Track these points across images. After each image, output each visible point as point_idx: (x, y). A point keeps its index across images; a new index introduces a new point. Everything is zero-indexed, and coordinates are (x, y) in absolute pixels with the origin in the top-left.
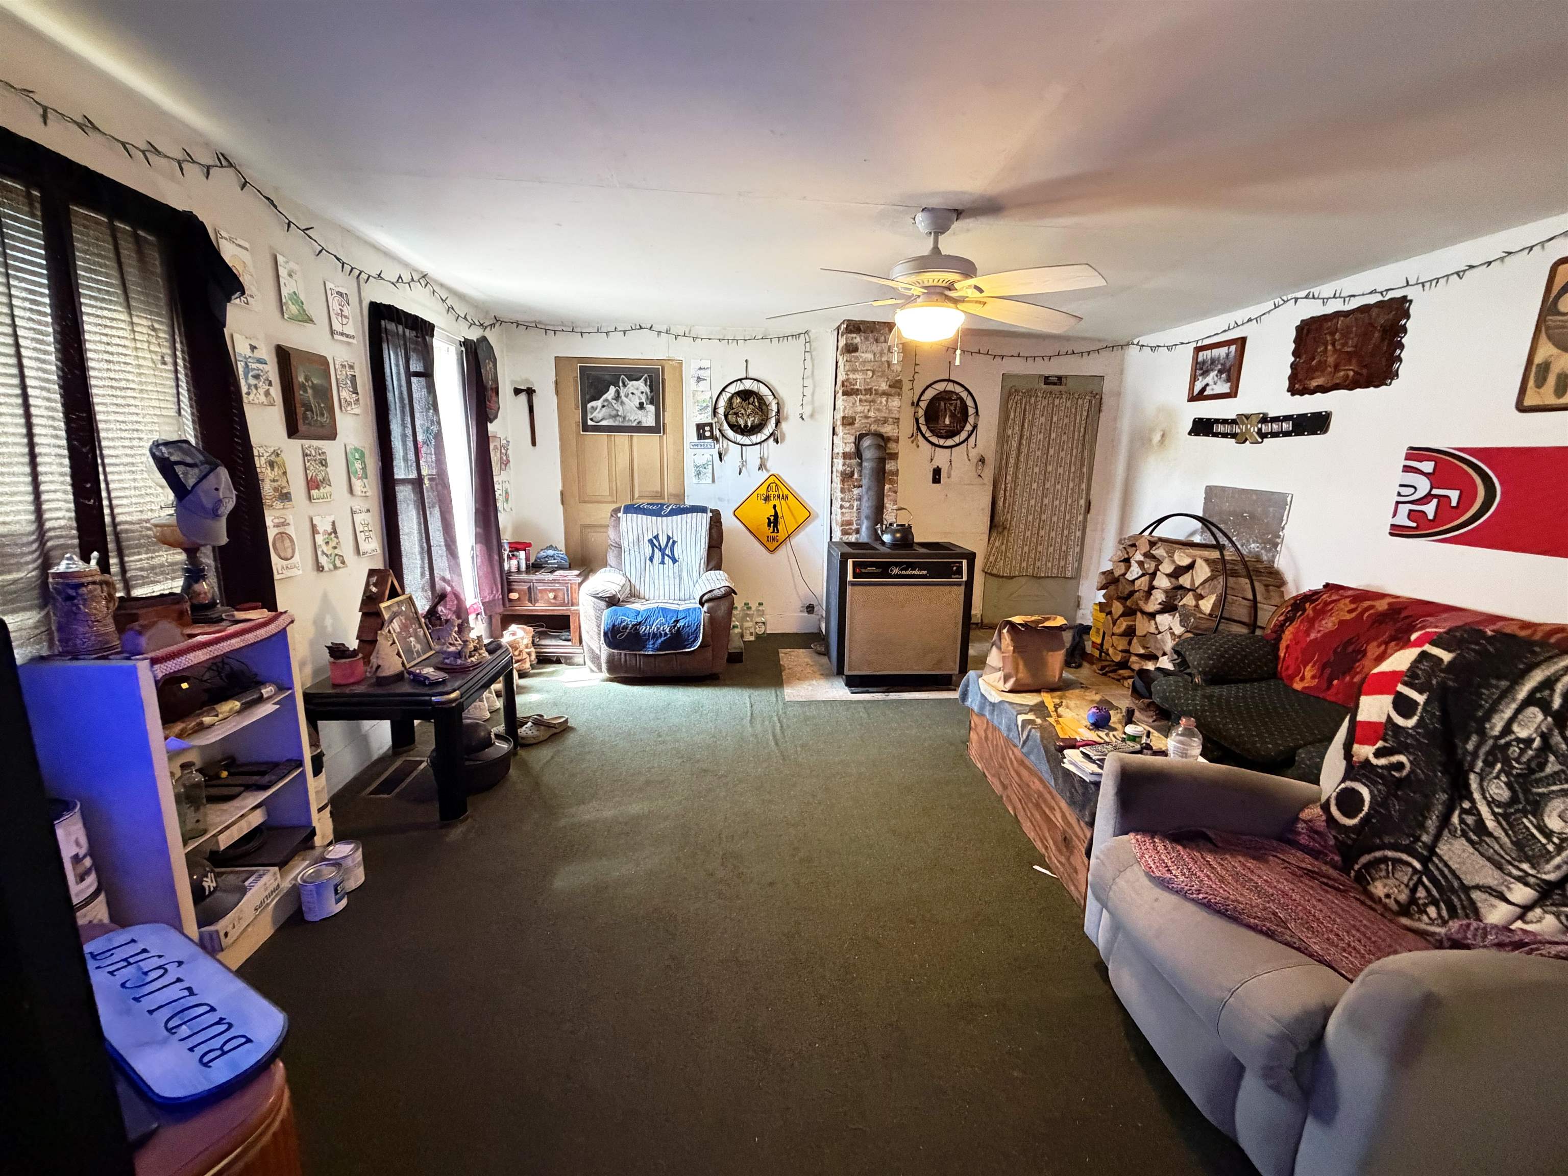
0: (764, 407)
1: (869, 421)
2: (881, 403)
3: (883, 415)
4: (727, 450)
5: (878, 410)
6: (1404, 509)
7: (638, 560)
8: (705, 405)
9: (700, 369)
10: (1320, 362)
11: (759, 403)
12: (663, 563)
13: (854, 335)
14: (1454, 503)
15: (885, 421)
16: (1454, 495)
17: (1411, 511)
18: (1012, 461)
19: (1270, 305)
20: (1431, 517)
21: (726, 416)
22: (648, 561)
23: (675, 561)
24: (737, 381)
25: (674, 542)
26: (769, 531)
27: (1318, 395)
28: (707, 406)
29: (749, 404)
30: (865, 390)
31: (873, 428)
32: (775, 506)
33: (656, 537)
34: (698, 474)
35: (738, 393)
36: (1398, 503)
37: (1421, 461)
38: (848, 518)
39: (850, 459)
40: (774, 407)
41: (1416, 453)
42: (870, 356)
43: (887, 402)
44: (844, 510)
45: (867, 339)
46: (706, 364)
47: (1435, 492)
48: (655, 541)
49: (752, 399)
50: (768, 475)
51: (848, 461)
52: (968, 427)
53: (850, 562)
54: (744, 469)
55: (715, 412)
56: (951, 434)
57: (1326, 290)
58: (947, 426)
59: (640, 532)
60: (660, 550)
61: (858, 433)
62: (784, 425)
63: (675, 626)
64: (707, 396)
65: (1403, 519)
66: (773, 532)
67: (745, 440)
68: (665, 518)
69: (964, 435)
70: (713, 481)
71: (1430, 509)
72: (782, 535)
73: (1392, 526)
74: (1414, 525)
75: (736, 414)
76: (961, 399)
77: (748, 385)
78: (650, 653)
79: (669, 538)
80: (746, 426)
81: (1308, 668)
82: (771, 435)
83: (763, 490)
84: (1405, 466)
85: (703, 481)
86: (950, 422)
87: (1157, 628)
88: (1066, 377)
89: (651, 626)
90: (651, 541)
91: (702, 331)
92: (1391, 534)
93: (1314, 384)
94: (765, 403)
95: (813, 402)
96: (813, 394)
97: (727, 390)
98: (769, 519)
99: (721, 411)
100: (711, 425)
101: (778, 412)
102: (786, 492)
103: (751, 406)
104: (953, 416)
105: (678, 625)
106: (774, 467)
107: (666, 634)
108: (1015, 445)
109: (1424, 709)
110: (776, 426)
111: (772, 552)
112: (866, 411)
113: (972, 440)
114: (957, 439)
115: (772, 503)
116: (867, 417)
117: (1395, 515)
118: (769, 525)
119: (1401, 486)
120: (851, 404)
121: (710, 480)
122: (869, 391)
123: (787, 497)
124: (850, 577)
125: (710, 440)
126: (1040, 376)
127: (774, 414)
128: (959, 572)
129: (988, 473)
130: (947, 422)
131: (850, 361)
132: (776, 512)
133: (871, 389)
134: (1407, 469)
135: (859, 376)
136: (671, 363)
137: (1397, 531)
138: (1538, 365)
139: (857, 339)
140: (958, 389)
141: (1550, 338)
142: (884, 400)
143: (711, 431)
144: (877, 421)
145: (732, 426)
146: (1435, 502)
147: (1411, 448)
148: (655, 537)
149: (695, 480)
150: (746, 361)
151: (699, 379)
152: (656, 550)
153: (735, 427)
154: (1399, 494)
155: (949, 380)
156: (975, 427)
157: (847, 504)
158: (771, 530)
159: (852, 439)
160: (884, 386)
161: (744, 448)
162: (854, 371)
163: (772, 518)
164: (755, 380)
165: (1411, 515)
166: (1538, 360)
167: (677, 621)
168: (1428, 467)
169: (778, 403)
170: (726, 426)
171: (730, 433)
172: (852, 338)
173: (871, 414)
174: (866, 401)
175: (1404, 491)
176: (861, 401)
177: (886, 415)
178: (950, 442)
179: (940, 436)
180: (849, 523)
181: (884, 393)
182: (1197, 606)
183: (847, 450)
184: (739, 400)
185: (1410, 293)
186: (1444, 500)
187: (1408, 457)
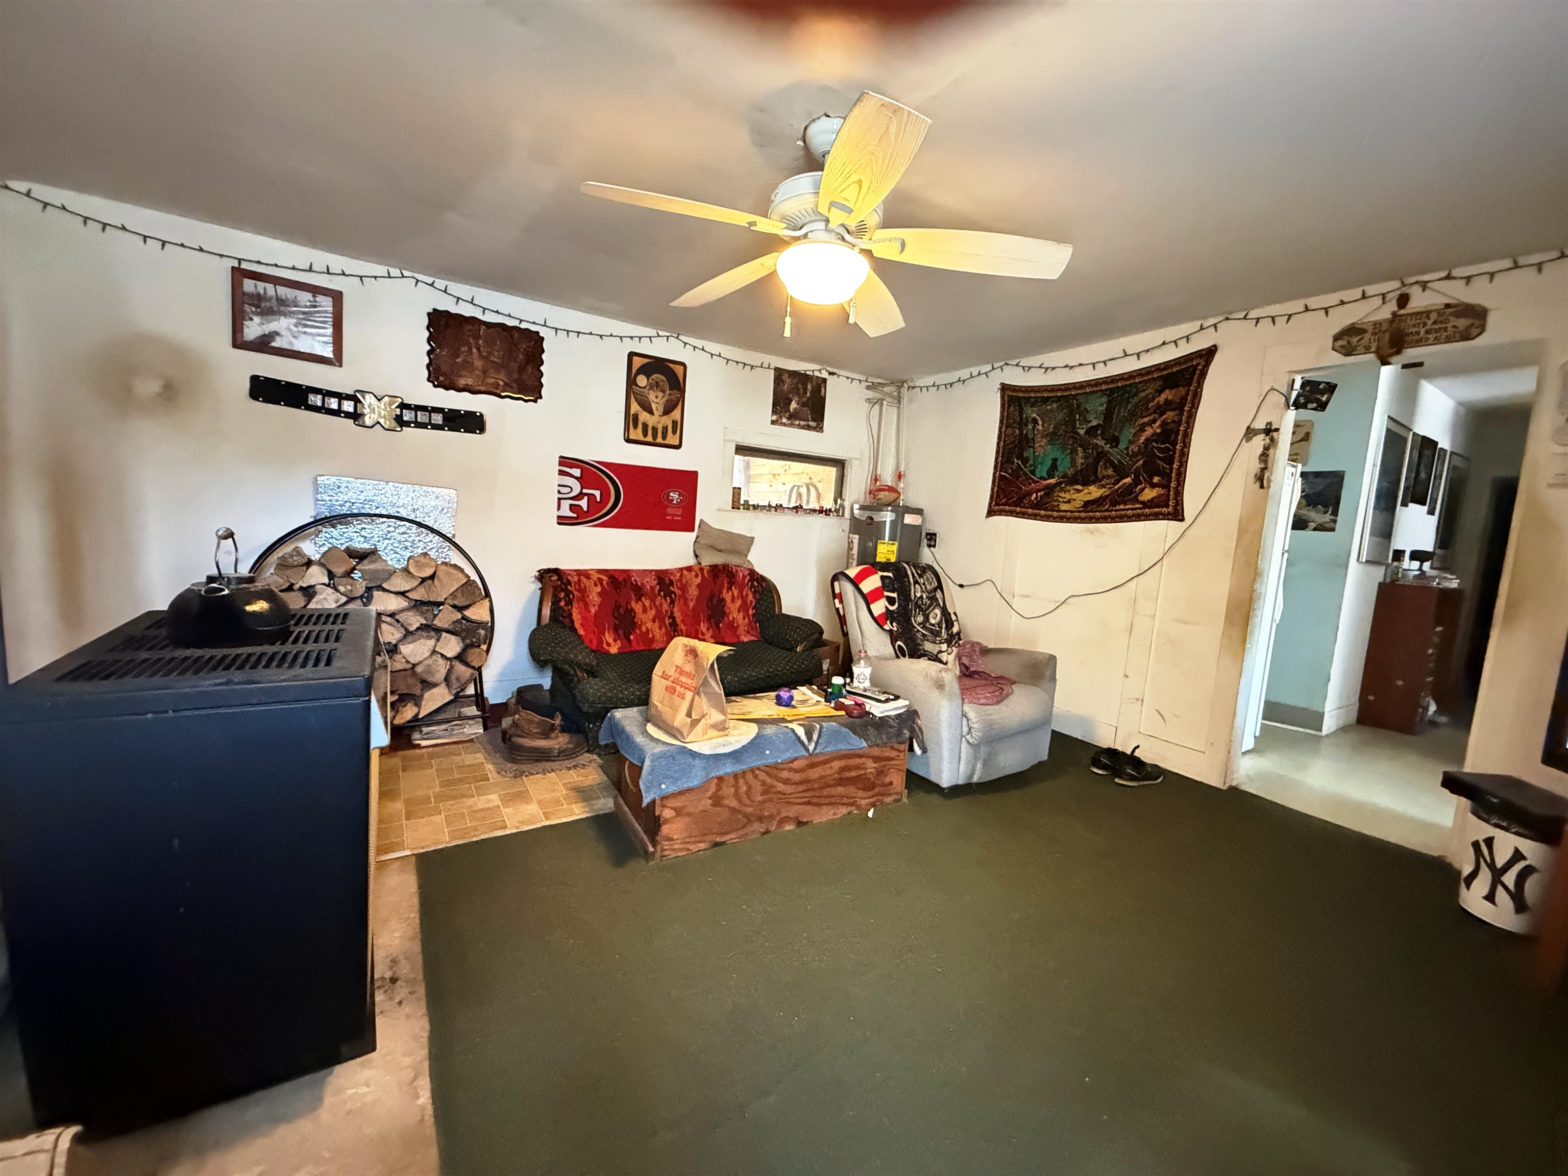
6: (566, 504)
10: (465, 361)
14: (598, 499)
16: (597, 493)
17: (571, 505)
19: (381, 270)
20: (585, 509)
27: (466, 394)
36: (559, 499)
37: (571, 468)
41: (565, 461)
47: (585, 491)
65: (566, 512)
71: (584, 503)
73: (559, 517)
74: (575, 515)
81: (607, 635)
84: (560, 471)
92: (559, 524)
93: (462, 382)
109: (899, 599)
117: (559, 508)
119: (559, 485)
134: (561, 473)
137: (562, 521)
138: (633, 415)
141: (636, 400)
146: (586, 498)
147: (561, 457)
154: (559, 492)
165: (572, 507)
166: (632, 412)
168: (577, 472)
175: (564, 490)
182: (464, 618)
185: (541, 331)
186: (591, 497)
187: (561, 464)
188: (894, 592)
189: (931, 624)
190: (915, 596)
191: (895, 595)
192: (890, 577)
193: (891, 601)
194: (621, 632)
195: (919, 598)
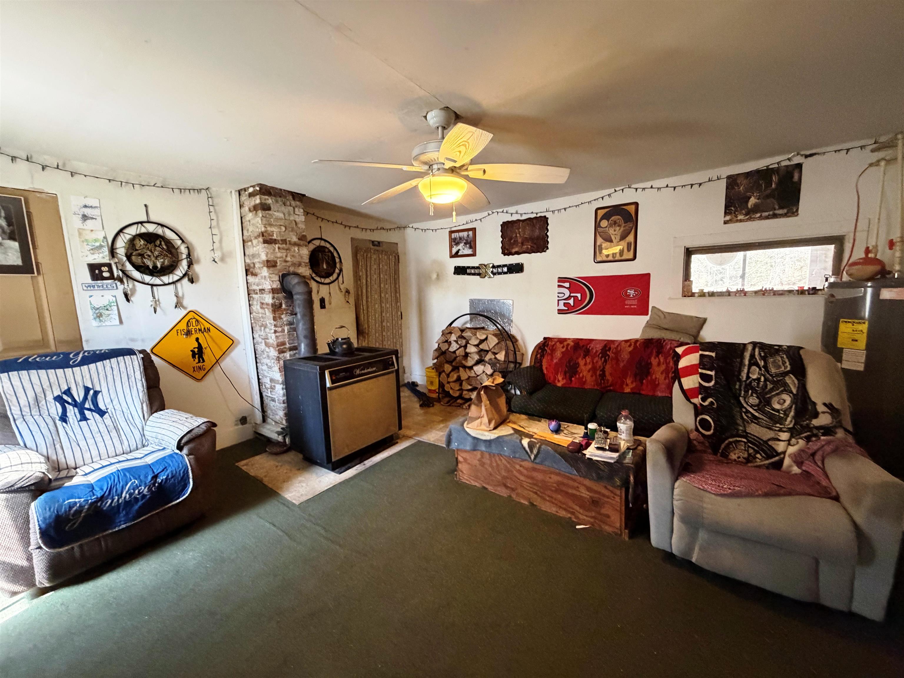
0: (173, 250)
1: (288, 264)
2: (295, 251)
3: (298, 260)
4: (134, 291)
5: (293, 256)
6: (561, 303)
7: (42, 425)
8: (97, 244)
9: (85, 206)
10: (514, 241)
11: (166, 245)
12: (84, 418)
13: (267, 197)
14: (580, 299)
15: (300, 265)
16: (579, 295)
17: (564, 303)
18: (364, 291)
19: (486, 214)
20: (572, 304)
21: (129, 257)
22: (59, 423)
23: (102, 413)
24: (137, 223)
25: (96, 393)
26: (194, 363)
27: (516, 256)
28: (101, 246)
29: (156, 246)
30: (282, 240)
31: (292, 269)
32: (197, 340)
33: (68, 392)
34: (99, 316)
35: (141, 236)
36: (558, 300)
37: (564, 283)
38: (282, 340)
39: (278, 293)
40: (183, 249)
41: (562, 280)
42: (281, 215)
43: (298, 250)
44: (277, 334)
45: (277, 202)
46: (94, 202)
47: (572, 295)
48: (65, 397)
49: (158, 242)
50: (185, 312)
51: (276, 295)
52: (337, 271)
53: (327, 373)
54: (158, 309)
55: (113, 252)
56: (328, 275)
57: (512, 209)
58: (325, 269)
59: (38, 390)
60: (75, 404)
61: (281, 274)
62: (197, 268)
63: (154, 484)
64: (100, 235)
65: (562, 307)
66: (199, 362)
67: (156, 281)
68: (77, 369)
69: (335, 276)
70: (121, 322)
71: (571, 302)
72: (208, 364)
73: (558, 310)
74: (567, 309)
75: (142, 255)
76: (330, 251)
77: (151, 228)
78: (124, 526)
79: (87, 390)
80: (155, 267)
81: (559, 375)
82: (184, 275)
83: (183, 326)
84: (558, 285)
85: (108, 323)
86: (327, 267)
87: (475, 374)
88: (382, 242)
89: (120, 496)
90: (58, 399)
91: (81, 166)
92: (559, 313)
93: (514, 251)
94: (174, 247)
95: (221, 247)
96: (221, 241)
97: (126, 231)
98: (192, 351)
99: (121, 251)
100: (109, 266)
101: (189, 255)
102: (207, 325)
103: (158, 248)
104: (328, 263)
105: (159, 480)
106: (190, 304)
107: (144, 496)
108: (364, 281)
109: (716, 377)
110: (189, 267)
111: (198, 380)
112: (284, 257)
113: (340, 278)
114: (332, 278)
115: (194, 336)
116: (286, 261)
117: (558, 305)
118: (194, 356)
119: (558, 293)
120: (272, 251)
121: (117, 322)
122: (284, 241)
123: (209, 330)
124: (328, 384)
125: (110, 281)
126: (370, 240)
127: (184, 256)
128: (393, 364)
129: (352, 300)
130: (325, 267)
131: (265, 217)
132: (199, 344)
133: (285, 240)
134: (559, 286)
135: (275, 230)
136: (38, 195)
137: (560, 312)
138: (599, 246)
139: (270, 201)
140: (328, 245)
141: (601, 236)
142: (296, 249)
143: (111, 271)
144: (294, 264)
145: (137, 268)
146: (572, 298)
147: (559, 278)
148: (65, 393)
149: (95, 323)
150: (146, 206)
151: (85, 218)
152: (69, 408)
153: (142, 269)
154: (558, 297)
155: (321, 239)
156: (341, 270)
157: (280, 329)
158: (197, 360)
159: (277, 278)
160: (295, 239)
161: (155, 288)
162: (271, 225)
163: (196, 350)
164: (159, 224)
165: (565, 304)
166: (598, 243)
167: (155, 477)
168: (567, 285)
169: (188, 247)
170: (129, 267)
171: (136, 274)
172: (265, 199)
173: (289, 259)
174: (283, 249)
175: (560, 295)
176: (279, 248)
177: (300, 260)
178: (327, 281)
179: (321, 277)
180: (283, 344)
181: (295, 244)
182: (496, 358)
183: (275, 286)
184: (142, 242)
185: (547, 215)
186: (575, 298)
187: (559, 281)
188: (711, 371)
189: (774, 409)
190: (748, 377)
191: (712, 373)
192: (712, 356)
193: (705, 378)
194: (568, 375)
195: (754, 380)
